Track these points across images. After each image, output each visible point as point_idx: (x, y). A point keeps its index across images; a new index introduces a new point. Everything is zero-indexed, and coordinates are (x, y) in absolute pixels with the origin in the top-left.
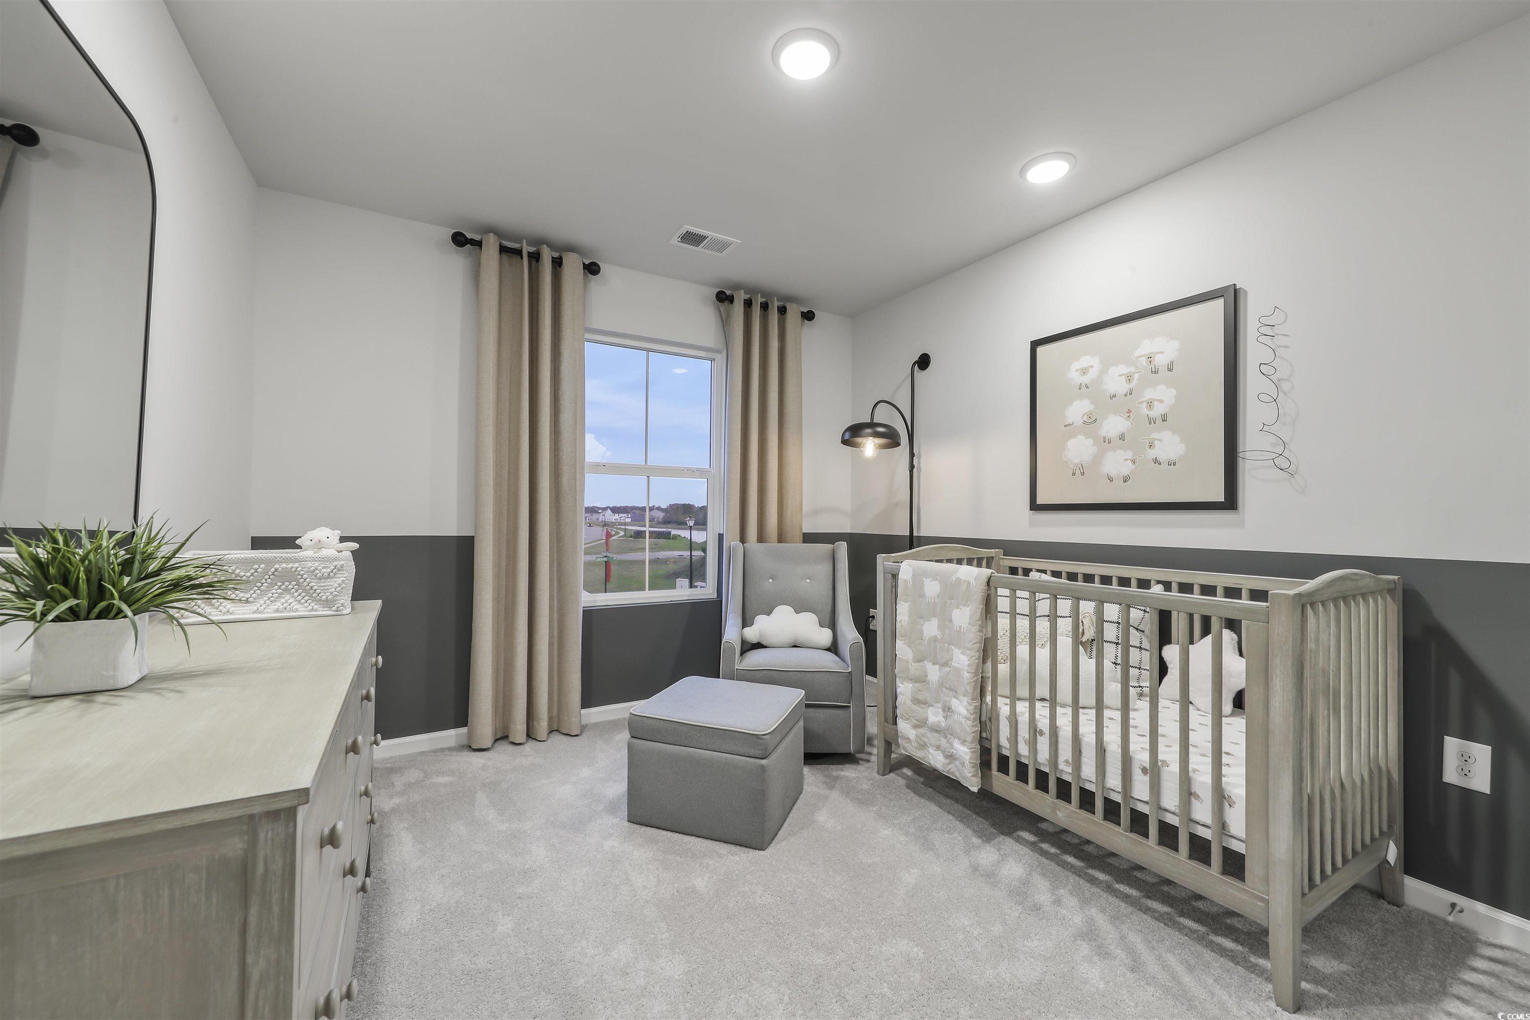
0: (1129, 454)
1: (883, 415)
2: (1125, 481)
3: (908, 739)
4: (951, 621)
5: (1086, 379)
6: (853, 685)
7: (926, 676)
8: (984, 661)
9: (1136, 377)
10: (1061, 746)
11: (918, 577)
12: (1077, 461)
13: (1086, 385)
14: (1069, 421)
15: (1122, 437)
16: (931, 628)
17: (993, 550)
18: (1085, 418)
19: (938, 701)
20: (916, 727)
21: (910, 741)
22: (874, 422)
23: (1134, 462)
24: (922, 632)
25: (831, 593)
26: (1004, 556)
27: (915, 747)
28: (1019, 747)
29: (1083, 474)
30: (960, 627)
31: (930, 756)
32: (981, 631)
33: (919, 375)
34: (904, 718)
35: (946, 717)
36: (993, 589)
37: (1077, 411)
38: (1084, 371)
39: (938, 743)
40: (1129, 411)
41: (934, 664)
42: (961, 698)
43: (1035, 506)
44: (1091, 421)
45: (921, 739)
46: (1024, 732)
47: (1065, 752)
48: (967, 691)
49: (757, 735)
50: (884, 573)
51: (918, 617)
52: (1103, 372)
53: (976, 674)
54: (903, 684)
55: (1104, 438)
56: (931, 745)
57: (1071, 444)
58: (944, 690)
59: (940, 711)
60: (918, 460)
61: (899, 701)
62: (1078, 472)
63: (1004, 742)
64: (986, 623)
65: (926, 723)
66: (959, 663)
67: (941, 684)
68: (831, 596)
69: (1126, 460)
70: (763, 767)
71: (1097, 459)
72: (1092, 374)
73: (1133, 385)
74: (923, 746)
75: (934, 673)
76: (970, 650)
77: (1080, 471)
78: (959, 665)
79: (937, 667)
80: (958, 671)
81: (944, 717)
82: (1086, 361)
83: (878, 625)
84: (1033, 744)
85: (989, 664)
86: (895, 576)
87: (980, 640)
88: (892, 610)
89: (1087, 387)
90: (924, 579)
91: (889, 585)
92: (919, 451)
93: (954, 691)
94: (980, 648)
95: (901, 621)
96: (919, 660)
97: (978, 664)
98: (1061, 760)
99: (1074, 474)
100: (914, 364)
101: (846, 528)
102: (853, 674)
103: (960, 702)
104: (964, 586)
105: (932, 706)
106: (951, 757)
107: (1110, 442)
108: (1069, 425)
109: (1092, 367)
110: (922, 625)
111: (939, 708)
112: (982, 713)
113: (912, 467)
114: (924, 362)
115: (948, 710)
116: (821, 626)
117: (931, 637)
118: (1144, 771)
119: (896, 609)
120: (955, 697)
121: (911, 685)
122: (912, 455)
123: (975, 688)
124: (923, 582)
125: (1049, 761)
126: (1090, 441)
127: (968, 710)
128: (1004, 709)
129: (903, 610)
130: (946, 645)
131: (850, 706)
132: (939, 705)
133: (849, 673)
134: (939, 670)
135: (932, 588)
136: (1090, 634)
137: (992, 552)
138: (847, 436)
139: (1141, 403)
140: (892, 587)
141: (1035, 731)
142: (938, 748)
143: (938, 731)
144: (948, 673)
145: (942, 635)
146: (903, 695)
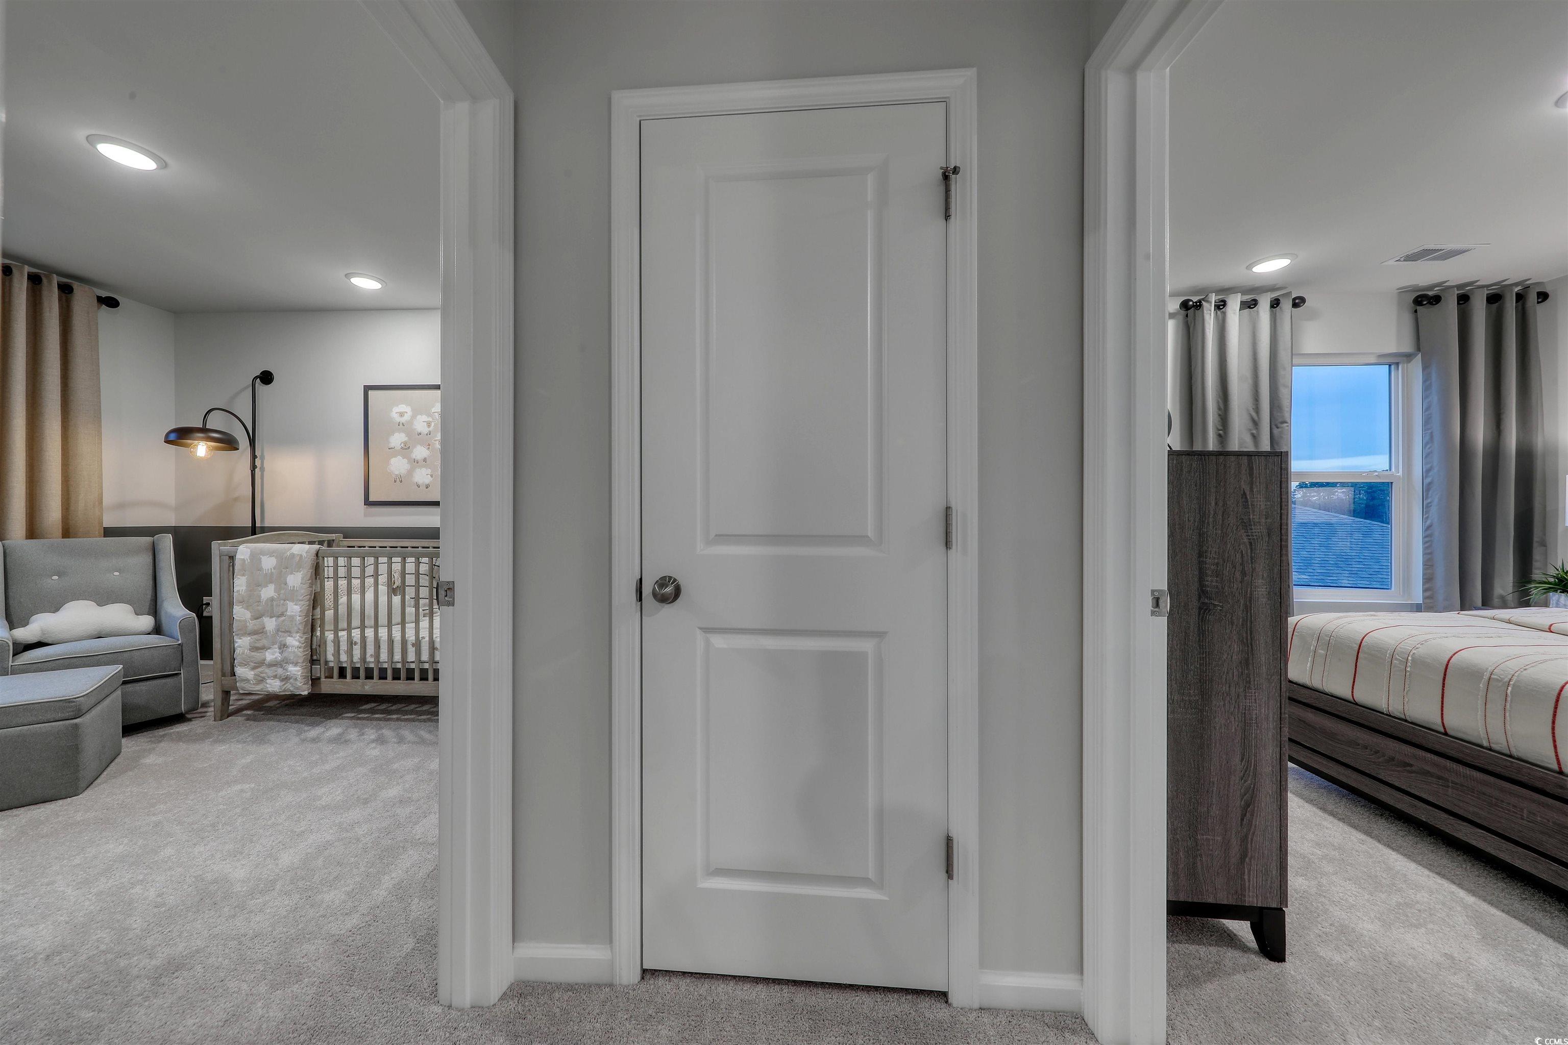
0: (429, 471)
1: (216, 422)
2: (427, 488)
3: (247, 680)
4: (286, 584)
5: (403, 420)
6: (184, 654)
7: (264, 628)
8: (314, 608)
9: (433, 424)
10: (368, 647)
11: (255, 558)
12: (397, 473)
13: (403, 423)
14: (392, 445)
15: (425, 460)
16: (268, 592)
17: (334, 535)
18: (402, 445)
19: (274, 643)
20: (254, 668)
21: (249, 680)
22: (207, 427)
23: (432, 476)
24: (260, 596)
25: (151, 583)
26: (344, 538)
27: (254, 684)
28: (341, 658)
29: (401, 481)
30: (294, 587)
31: (268, 686)
32: (311, 587)
33: (261, 387)
34: (242, 665)
35: (281, 653)
36: (321, 558)
37: (397, 439)
38: (402, 414)
39: (274, 674)
40: (429, 445)
41: (271, 617)
42: (294, 635)
43: (368, 503)
44: (406, 449)
45: (259, 676)
46: (344, 647)
47: (370, 650)
48: (299, 629)
49: (66, 700)
50: (220, 557)
51: (255, 586)
52: (414, 417)
53: (307, 616)
54: (241, 639)
55: (414, 459)
56: (268, 677)
57: (393, 461)
58: (280, 633)
59: (277, 650)
60: (261, 461)
61: (237, 653)
62: (398, 480)
63: (330, 657)
64: (316, 582)
65: (264, 663)
66: (293, 612)
67: (278, 630)
68: (151, 586)
69: (427, 475)
70: (76, 726)
71: (410, 473)
72: (407, 417)
73: (431, 429)
74: (261, 680)
75: (270, 624)
76: (302, 601)
77: (399, 480)
78: (292, 613)
79: (274, 619)
80: (292, 618)
81: (280, 653)
82: (402, 408)
83: (214, 610)
84: (350, 652)
85: (318, 610)
86: (232, 558)
87: (311, 593)
88: (230, 586)
89: (403, 425)
90: (261, 556)
91: (226, 565)
92: (262, 453)
93: (288, 632)
94: (310, 598)
95: (238, 591)
96: (257, 617)
97: (308, 611)
98: (368, 655)
99: (395, 481)
100: (256, 378)
101: (171, 520)
102: (184, 645)
103: (294, 638)
104: (298, 558)
105: (270, 648)
106: (286, 679)
107: (417, 463)
108: (392, 448)
109: (407, 413)
110: (260, 591)
111: (276, 648)
112: (313, 643)
113: (253, 467)
114: (266, 378)
115: (283, 647)
116: (137, 614)
117: (268, 599)
118: (413, 645)
119: (233, 583)
120: (289, 636)
121: (249, 638)
122: (254, 457)
123: (306, 626)
124: (261, 558)
125: (361, 659)
126: (405, 461)
127: (300, 642)
128: (330, 636)
129: (241, 584)
130: (282, 602)
131: (181, 673)
132: (276, 646)
133: (179, 644)
134: (276, 621)
135: (269, 563)
136: (398, 583)
137: (333, 536)
138: (172, 437)
139: (435, 441)
140: (229, 566)
141: (351, 643)
142: (275, 677)
143: (275, 665)
144: (283, 621)
145: (278, 595)
146: (240, 647)
